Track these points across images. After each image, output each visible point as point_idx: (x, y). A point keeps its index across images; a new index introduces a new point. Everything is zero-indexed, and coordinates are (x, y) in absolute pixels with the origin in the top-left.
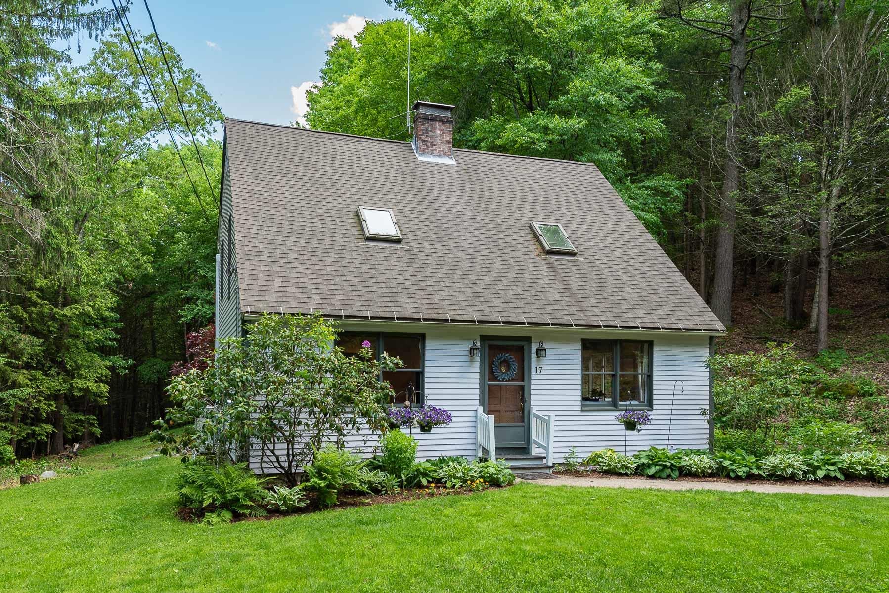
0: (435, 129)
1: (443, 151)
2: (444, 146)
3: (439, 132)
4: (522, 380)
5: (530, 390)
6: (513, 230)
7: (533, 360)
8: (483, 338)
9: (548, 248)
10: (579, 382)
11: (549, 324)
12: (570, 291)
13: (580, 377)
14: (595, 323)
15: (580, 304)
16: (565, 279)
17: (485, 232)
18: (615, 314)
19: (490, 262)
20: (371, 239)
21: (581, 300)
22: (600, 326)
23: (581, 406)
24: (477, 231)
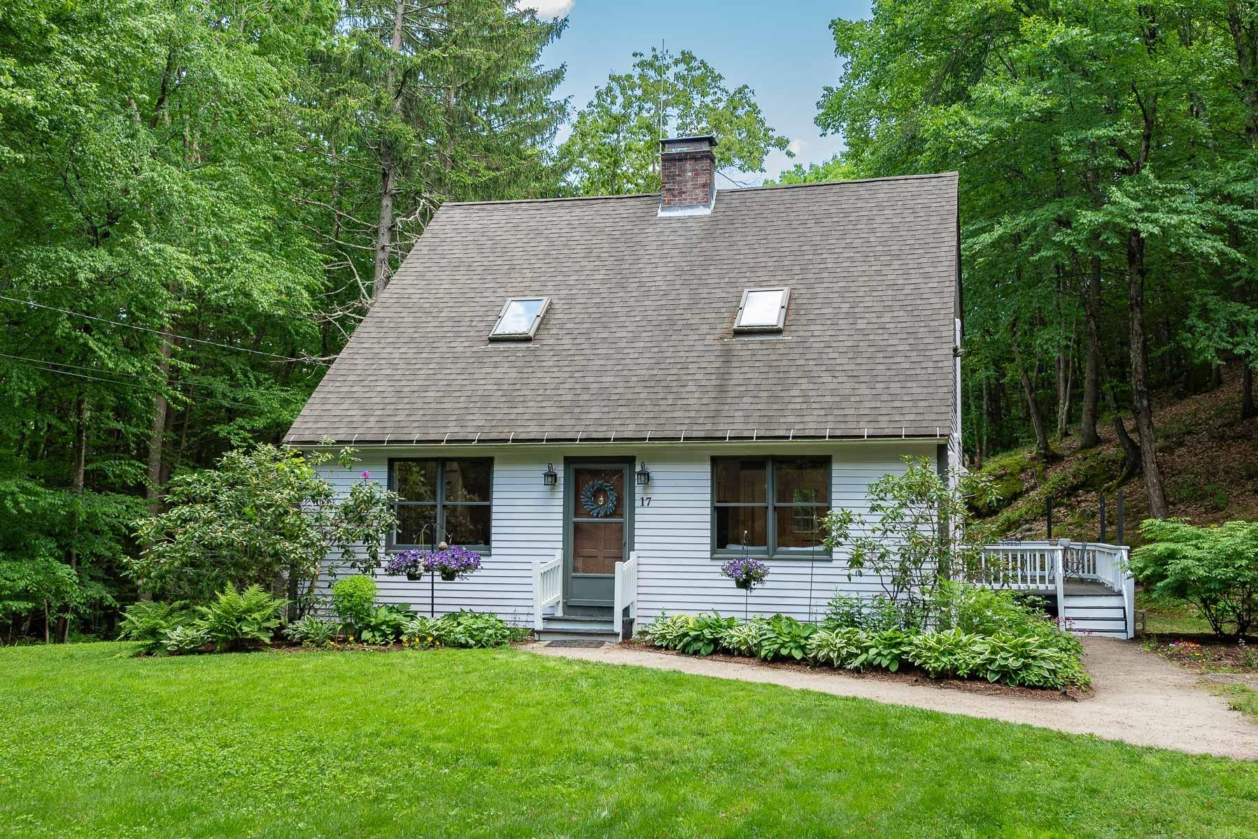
0: (685, 171)
1: (696, 199)
2: (698, 191)
3: (690, 174)
4: (621, 516)
5: (632, 529)
6: (714, 305)
7: (638, 489)
8: (568, 461)
9: (735, 327)
10: (708, 518)
11: (645, 439)
12: (722, 389)
13: (708, 511)
14: (720, 434)
15: (722, 407)
16: (732, 370)
17: (668, 313)
18: (765, 420)
19: (636, 356)
20: (493, 340)
21: (729, 401)
22: (725, 438)
23: (713, 552)
24: (656, 313)
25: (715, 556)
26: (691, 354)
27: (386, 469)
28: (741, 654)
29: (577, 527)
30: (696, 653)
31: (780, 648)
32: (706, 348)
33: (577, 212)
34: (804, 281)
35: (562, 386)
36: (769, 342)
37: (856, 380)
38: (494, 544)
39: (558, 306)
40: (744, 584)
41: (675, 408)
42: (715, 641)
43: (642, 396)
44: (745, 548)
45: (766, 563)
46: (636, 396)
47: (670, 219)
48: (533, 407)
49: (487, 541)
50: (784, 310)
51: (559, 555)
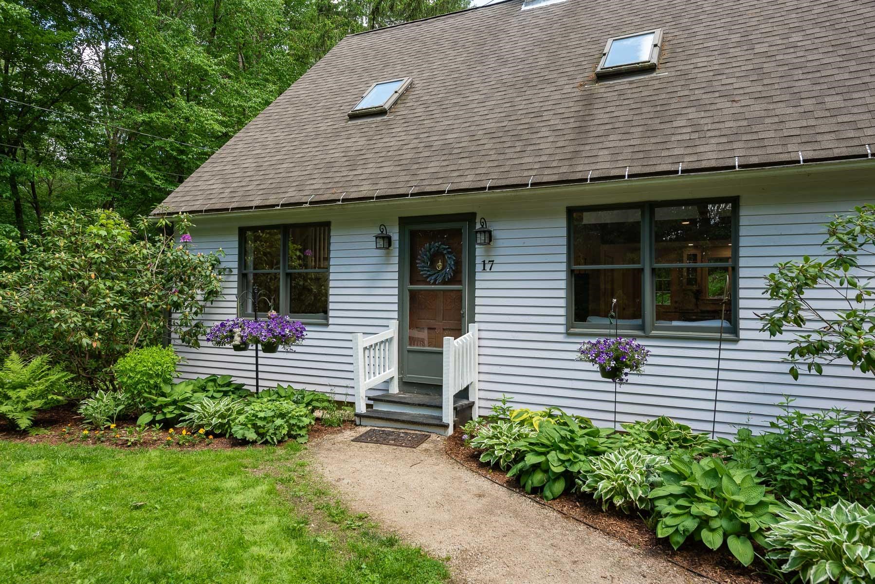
4: (460, 282)
5: (473, 297)
6: (574, 61)
7: (479, 250)
8: (404, 222)
9: (598, 69)
10: (563, 284)
11: (484, 188)
12: (582, 130)
13: (563, 275)
14: (579, 176)
15: (582, 148)
16: (594, 112)
17: (524, 74)
18: (641, 155)
19: (486, 112)
20: (354, 116)
21: (591, 140)
22: (586, 180)
23: (569, 326)
24: (512, 76)
25: (572, 330)
26: (547, 103)
27: (236, 238)
28: (614, 512)
29: (413, 295)
30: (537, 491)
31: (699, 529)
32: (564, 96)
33: (451, 21)
34: (677, 26)
35: (406, 147)
36: (640, 81)
37: (769, 100)
38: (331, 313)
39: (419, 84)
40: (613, 374)
41: (524, 154)
42: (569, 477)
43: (486, 147)
44: (614, 321)
45: (642, 342)
46: (480, 148)
47: (533, 9)
48: (371, 168)
49: (325, 311)
50: (657, 50)
51: (394, 325)
